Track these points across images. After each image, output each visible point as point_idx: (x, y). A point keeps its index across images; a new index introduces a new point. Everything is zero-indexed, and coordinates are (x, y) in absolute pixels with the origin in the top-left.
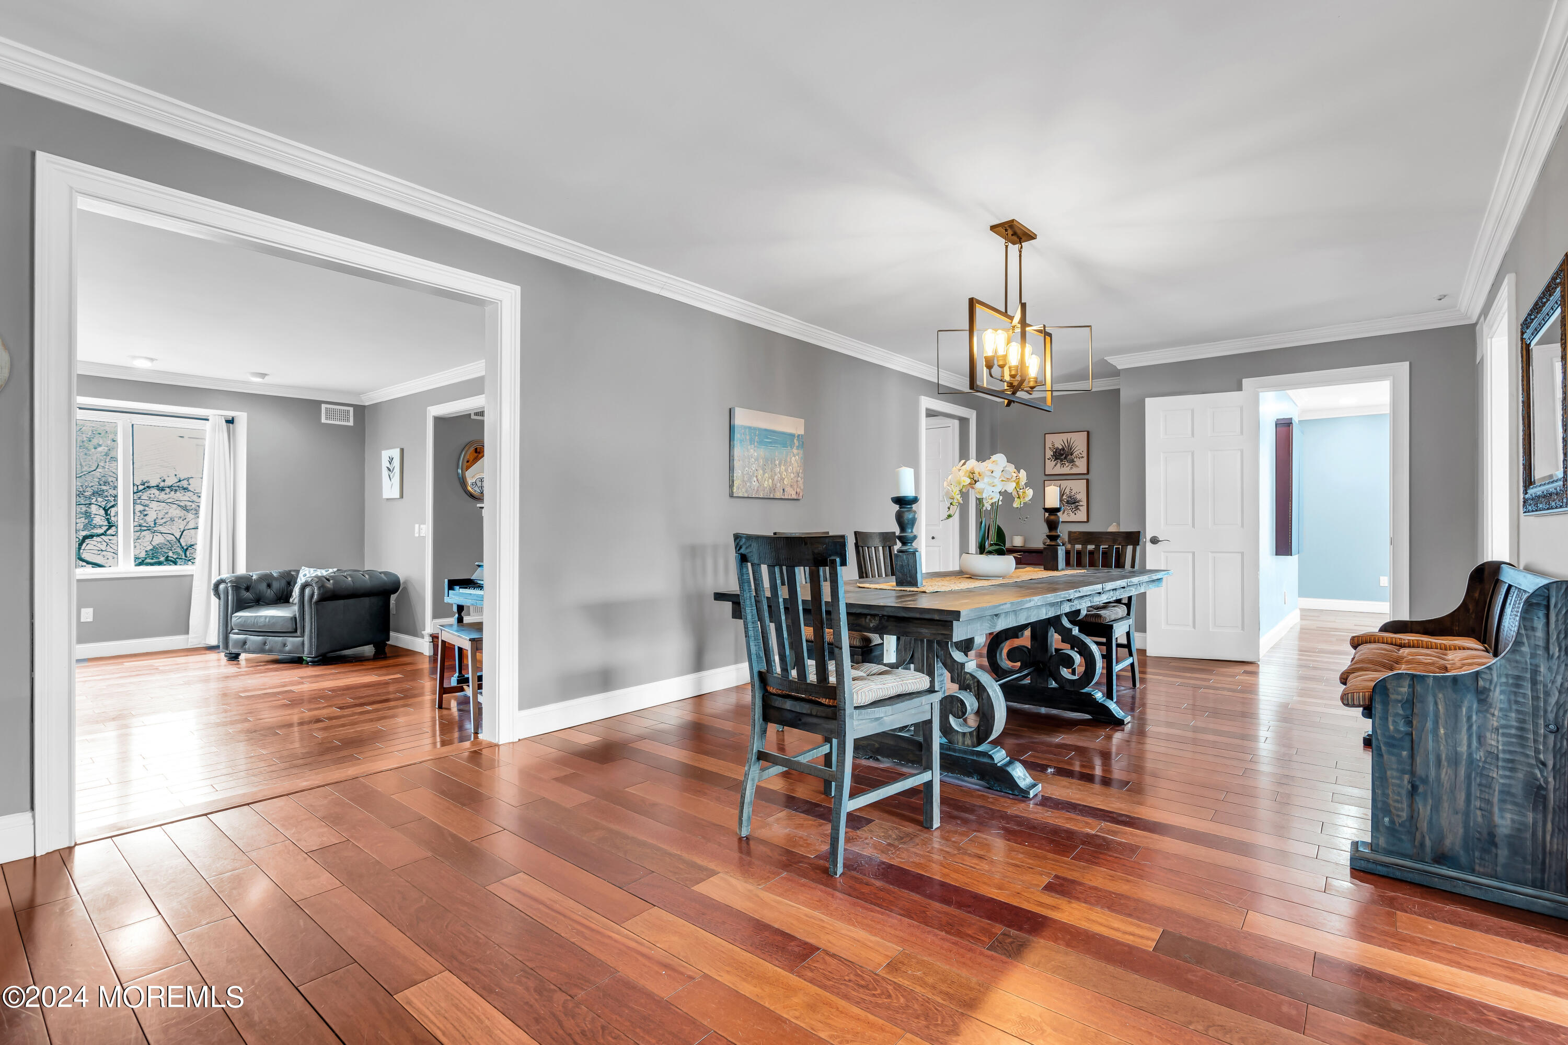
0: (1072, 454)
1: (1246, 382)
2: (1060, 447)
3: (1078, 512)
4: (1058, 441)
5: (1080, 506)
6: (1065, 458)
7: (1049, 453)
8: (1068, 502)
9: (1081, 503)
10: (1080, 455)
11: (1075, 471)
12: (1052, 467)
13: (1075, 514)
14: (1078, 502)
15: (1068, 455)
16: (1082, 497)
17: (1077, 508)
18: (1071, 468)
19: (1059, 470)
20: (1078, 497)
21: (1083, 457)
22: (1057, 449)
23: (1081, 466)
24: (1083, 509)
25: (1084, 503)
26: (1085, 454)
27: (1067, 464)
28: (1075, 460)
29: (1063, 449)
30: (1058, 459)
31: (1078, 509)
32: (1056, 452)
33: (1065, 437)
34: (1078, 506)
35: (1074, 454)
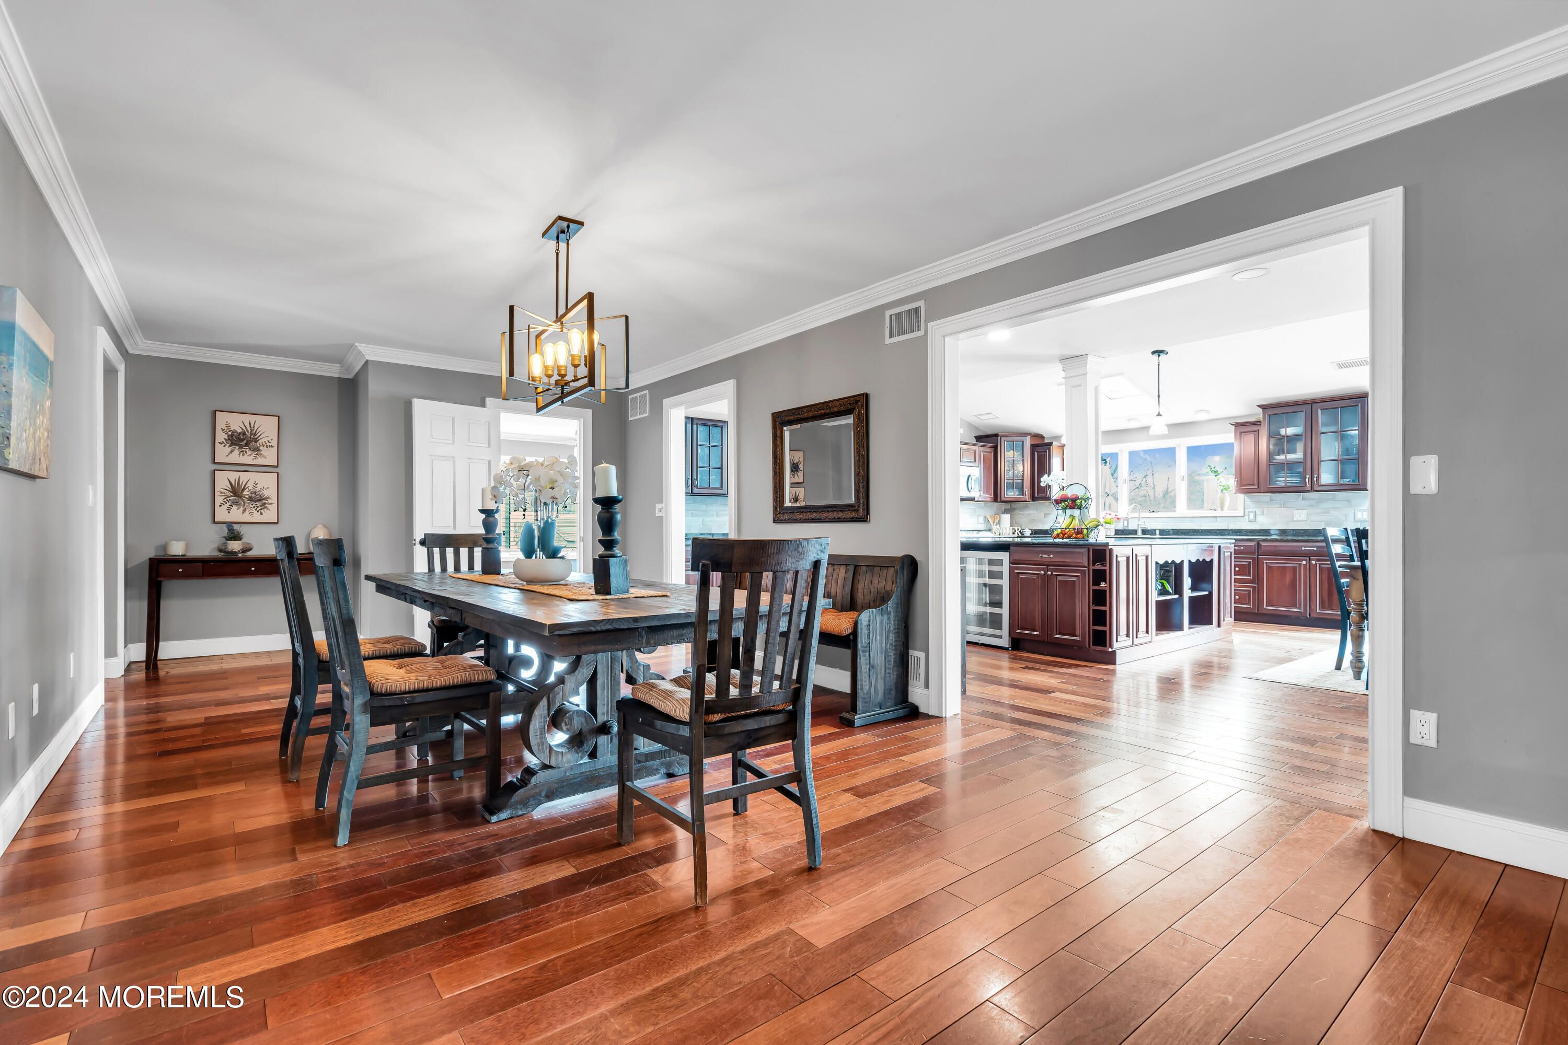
0: (256, 441)
1: (489, 401)
2: (239, 430)
3: (265, 512)
4: (237, 423)
5: (267, 503)
6: (246, 445)
7: (221, 436)
8: (250, 499)
9: (270, 501)
10: (268, 444)
11: (260, 461)
12: (224, 453)
13: (261, 514)
14: (266, 499)
15: (251, 442)
16: (271, 493)
17: (264, 506)
18: (255, 458)
19: (236, 457)
20: (266, 493)
21: (272, 446)
22: (234, 432)
23: (269, 456)
24: (273, 508)
25: (274, 500)
26: (274, 443)
27: (249, 453)
28: (261, 448)
29: (244, 434)
30: (236, 444)
31: (266, 507)
32: (232, 436)
33: (247, 418)
34: (265, 503)
35: (260, 441)
